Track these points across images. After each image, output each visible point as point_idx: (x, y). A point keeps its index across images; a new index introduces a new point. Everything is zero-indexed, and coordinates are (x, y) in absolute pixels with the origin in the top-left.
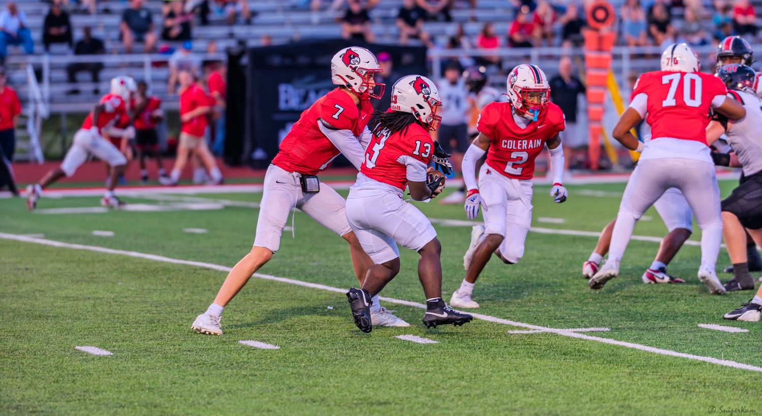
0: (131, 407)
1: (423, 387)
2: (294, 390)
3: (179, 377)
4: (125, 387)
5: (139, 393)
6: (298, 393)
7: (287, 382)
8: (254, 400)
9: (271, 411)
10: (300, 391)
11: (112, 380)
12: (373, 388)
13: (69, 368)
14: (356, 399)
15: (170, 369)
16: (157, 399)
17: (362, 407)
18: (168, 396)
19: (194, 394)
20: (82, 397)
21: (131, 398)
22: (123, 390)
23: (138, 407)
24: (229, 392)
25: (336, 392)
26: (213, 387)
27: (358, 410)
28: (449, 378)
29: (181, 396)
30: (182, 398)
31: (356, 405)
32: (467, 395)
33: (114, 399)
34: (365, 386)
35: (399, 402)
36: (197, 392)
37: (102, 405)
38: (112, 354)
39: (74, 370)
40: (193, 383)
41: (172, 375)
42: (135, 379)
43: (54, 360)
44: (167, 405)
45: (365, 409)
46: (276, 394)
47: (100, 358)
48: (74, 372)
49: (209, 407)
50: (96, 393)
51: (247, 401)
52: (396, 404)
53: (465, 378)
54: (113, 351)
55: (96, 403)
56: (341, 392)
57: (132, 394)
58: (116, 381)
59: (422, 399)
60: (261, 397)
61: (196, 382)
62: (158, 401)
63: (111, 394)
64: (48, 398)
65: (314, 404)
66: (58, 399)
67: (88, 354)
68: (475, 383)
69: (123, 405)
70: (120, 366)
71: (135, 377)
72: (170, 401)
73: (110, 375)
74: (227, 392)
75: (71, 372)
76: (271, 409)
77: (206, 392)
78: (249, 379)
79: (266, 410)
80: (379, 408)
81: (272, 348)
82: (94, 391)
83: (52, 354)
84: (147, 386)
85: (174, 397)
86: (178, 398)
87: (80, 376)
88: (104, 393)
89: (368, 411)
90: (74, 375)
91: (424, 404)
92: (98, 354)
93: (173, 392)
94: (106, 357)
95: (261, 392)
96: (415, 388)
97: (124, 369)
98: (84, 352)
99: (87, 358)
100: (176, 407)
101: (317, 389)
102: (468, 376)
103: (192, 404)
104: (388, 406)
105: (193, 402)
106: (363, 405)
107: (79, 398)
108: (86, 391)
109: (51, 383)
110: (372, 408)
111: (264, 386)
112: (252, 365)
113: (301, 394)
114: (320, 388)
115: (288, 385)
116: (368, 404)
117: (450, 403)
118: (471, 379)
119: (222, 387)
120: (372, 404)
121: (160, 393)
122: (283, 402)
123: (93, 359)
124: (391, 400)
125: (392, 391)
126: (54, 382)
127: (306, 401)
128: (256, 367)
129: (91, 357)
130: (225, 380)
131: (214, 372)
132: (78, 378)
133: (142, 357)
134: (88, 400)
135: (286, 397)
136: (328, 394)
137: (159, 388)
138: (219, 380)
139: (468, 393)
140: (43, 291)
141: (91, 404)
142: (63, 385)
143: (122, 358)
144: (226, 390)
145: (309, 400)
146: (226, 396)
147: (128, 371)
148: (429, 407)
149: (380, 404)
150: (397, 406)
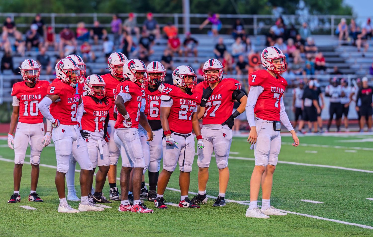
0: (46, 232)
1: (178, 226)
2: (120, 226)
3: (67, 220)
4: (43, 224)
5: (50, 226)
6: (121, 227)
7: (116, 223)
8: (102, 230)
9: (110, 235)
10: (122, 227)
11: (37, 221)
12: (155, 226)
13: (17, 215)
14: (148, 230)
15: (63, 216)
16: (58, 229)
17: (150, 234)
18: (63, 228)
19: (74, 227)
20: (24, 228)
21: (46, 228)
22: (43, 225)
23: (49, 232)
24: (90, 226)
25: (138, 227)
26: (83, 224)
27: (149, 235)
28: (189, 222)
29: (69, 228)
30: (69, 229)
31: (148, 233)
32: (197, 229)
33: (38, 229)
34: (151, 225)
35: (167, 232)
36: (76, 226)
37: (33, 231)
38: (36, 209)
39: (20, 216)
40: (74, 222)
41: (64, 219)
42: (48, 220)
43: (11, 212)
44: (63, 232)
45: (152, 235)
46: (111, 228)
47: (31, 211)
48: (20, 217)
49: (82, 233)
50: (30, 226)
51: (98, 230)
52: (166, 233)
53: (196, 222)
54: (37, 208)
55: (30, 231)
56: (141, 227)
57: (46, 227)
58: (39, 221)
59: (177, 231)
60: (105, 229)
61: (75, 222)
62: (58, 230)
63: (37, 227)
64: (9, 228)
65: (129, 232)
66: (13, 228)
67: (25, 209)
68: (201, 224)
69: (43, 231)
70: (40, 214)
71: (48, 219)
72: (64, 230)
73: (36, 219)
74: (90, 227)
75: (18, 217)
76: (109, 234)
77: (80, 227)
78: (99, 221)
79: (107, 235)
80: (158, 234)
81: (109, 207)
82: (29, 225)
83: (9, 209)
84: (53, 224)
85: (66, 228)
86: (67, 229)
87: (23, 219)
88: (34, 226)
89: (153, 235)
90: (20, 218)
91: (178, 233)
92: (30, 209)
93: (65, 226)
94: (34, 211)
95: (105, 227)
96: (174, 226)
97: (42, 216)
98: (24, 208)
99: (25, 210)
100: (67, 233)
101: (130, 226)
102: (197, 221)
103: (74, 232)
104: (162, 233)
105: (74, 230)
106: (151, 233)
107: (23, 228)
108: (26, 225)
109: (9, 222)
110: (155, 234)
111: (106, 224)
112: (100, 215)
113: (123, 228)
114: (131, 225)
115: (117, 224)
116: (153, 232)
117: (190, 233)
118: (199, 222)
119: (87, 224)
120: (155, 232)
121: (59, 227)
122: (115, 231)
123: (28, 211)
124: (163, 231)
125: (163, 227)
126: (11, 221)
127: (125, 230)
128: (102, 216)
129: (27, 211)
130: (88, 221)
131: (83, 218)
132: (22, 220)
133: (50, 211)
134: (27, 229)
135: (116, 229)
136: (135, 228)
137: (59, 224)
138: (86, 221)
139: (198, 228)
140: (4, 181)
141: (28, 231)
142: (15, 222)
143: (41, 211)
144: (89, 226)
145: (126, 231)
146: (89, 228)
147: (44, 217)
148: (181, 234)
149: (158, 232)
150: (166, 234)
